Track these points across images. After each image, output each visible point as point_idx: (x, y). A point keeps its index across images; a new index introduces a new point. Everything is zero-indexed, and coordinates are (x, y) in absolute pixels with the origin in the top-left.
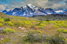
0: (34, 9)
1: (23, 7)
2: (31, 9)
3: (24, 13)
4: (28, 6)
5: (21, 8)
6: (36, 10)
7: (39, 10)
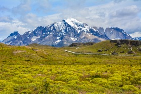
0: (81, 29)
1: (56, 25)
2: (73, 30)
3: (58, 38)
4: (66, 23)
5: (51, 27)
6: (85, 31)
7: (91, 31)
